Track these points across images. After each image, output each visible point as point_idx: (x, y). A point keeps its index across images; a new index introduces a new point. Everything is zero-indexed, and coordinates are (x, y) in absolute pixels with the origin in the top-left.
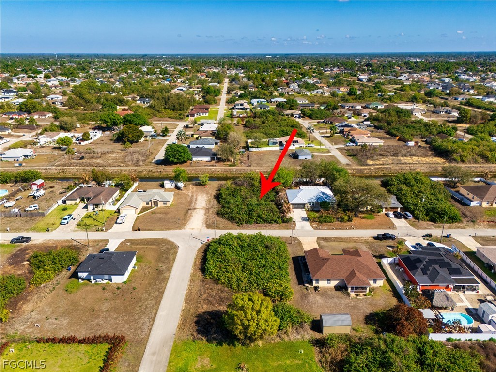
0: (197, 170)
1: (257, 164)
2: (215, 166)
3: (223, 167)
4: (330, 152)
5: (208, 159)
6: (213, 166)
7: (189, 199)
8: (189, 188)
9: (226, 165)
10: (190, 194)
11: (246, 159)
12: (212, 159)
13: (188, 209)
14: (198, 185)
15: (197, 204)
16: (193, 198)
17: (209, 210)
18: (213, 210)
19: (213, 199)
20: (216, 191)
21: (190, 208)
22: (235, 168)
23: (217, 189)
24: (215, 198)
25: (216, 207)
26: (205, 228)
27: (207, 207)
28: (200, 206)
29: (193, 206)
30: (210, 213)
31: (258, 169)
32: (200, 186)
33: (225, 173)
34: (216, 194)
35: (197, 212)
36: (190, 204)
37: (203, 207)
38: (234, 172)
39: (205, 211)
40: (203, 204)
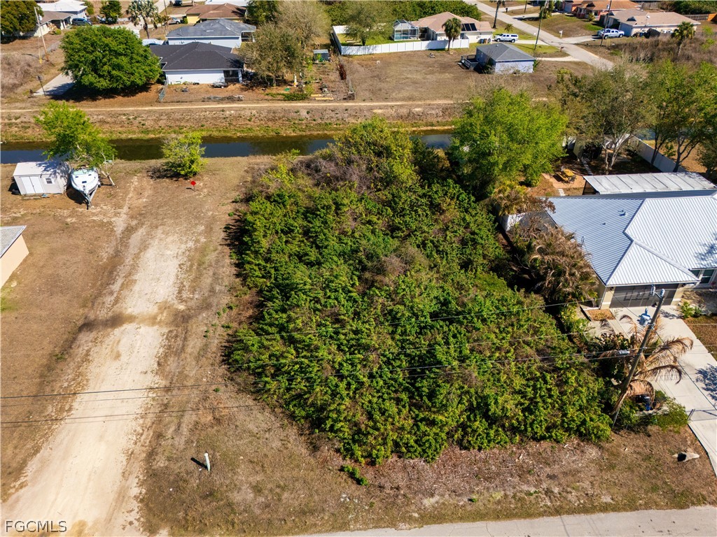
0: (178, 116)
1: (373, 92)
2: (239, 100)
3: (266, 105)
4: (565, 55)
5: (217, 78)
6: (231, 99)
7: (105, 253)
8: (126, 193)
9: (274, 98)
10: (120, 223)
11: (335, 76)
12: (231, 78)
13: (80, 323)
14: (168, 177)
15: (136, 288)
16: (127, 246)
17: (189, 328)
18: (206, 329)
19: (220, 248)
20: (233, 202)
21: (92, 317)
22: (303, 107)
23: (238, 193)
24: (228, 242)
25: (224, 306)
26: (134, 516)
27: (182, 307)
28: (148, 296)
29: (113, 298)
30: (189, 350)
31: (380, 109)
32: (175, 179)
33: (270, 124)
34: (232, 222)
35: (118, 352)
36: (102, 285)
37: (160, 309)
38: (303, 120)
39: (167, 338)
40: (162, 283)
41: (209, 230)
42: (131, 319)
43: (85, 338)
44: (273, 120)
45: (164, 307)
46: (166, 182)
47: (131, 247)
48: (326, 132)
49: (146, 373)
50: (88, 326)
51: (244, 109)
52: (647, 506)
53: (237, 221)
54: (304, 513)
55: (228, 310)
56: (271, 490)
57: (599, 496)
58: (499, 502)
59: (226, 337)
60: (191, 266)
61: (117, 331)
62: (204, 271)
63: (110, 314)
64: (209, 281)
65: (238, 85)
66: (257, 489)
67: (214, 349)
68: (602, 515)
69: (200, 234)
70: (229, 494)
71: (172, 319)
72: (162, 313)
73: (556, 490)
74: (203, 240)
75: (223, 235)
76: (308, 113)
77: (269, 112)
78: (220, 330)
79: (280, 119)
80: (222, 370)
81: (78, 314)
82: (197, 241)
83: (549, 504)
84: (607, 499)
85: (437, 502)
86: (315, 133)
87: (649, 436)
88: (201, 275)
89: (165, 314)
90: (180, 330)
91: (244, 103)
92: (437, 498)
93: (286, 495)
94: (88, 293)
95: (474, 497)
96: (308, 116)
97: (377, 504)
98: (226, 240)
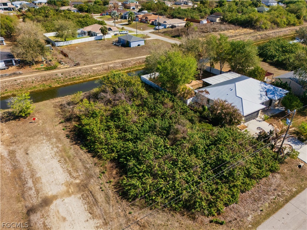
2: (20, 74)
4: (149, 37)
11: (61, 56)
12: (8, 64)
13: (25, 211)
14: (12, 120)
15: (43, 180)
16: (18, 161)
17: (90, 189)
18: (99, 187)
19: (72, 146)
20: (60, 123)
21: (30, 205)
22: (58, 72)
23: (59, 119)
24: (74, 143)
25: (99, 173)
27: (78, 181)
28: (54, 182)
29: (33, 191)
30: (100, 200)
31: (95, 67)
32: (17, 120)
33: (44, 83)
34: (68, 133)
35: (62, 217)
36: (20, 186)
37: (67, 186)
38: (60, 78)
39: (84, 199)
40: (57, 173)
41: (59, 140)
42: (55, 197)
43: (35, 218)
44: (45, 80)
45: (68, 185)
46: (13, 123)
47: (21, 161)
48: (74, 82)
49: (87, 220)
50: (31, 211)
51: (27, 78)
53: (70, 131)
55: (102, 174)
57: (292, 189)
58: (269, 207)
59: (113, 187)
60: (65, 160)
61: (52, 206)
62: (74, 160)
63: (40, 200)
64: (80, 164)
65: (14, 67)
67: (112, 195)
68: (298, 195)
69: (56, 143)
71: (78, 189)
72: (70, 188)
73: (280, 194)
74: (60, 145)
75: (68, 140)
76: (62, 74)
77: (41, 77)
78: (107, 185)
79: (48, 79)
80: (124, 202)
81: (20, 206)
82: (57, 147)
83: (282, 199)
86: (69, 83)
87: (287, 163)
88: (74, 163)
89: (72, 188)
90: (86, 192)
91: (24, 75)
92: (251, 216)
94: (15, 193)
95: (261, 209)
96: (62, 76)
97: (235, 229)
98: (72, 142)
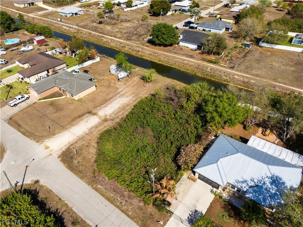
3: (200, 62)
5: (195, 47)
6: (191, 56)
7: (110, 96)
8: (130, 81)
10: (120, 90)
12: (199, 48)
15: (106, 108)
16: (115, 96)
17: (104, 123)
18: (107, 125)
19: (132, 106)
20: (150, 94)
21: (92, 111)
22: (210, 66)
23: (154, 92)
26: (60, 153)
27: (108, 117)
28: (105, 111)
29: (100, 108)
31: (238, 76)
33: (196, 69)
35: (88, 121)
36: (101, 104)
37: (104, 116)
38: (207, 72)
39: (98, 123)
40: (111, 110)
41: (135, 100)
42: (97, 115)
43: (87, 115)
44: (198, 68)
46: (142, 81)
49: (87, 129)
50: (90, 112)
51: (192, 61)
52: (135, 222)
54: (80, 172)
55: (115, 123)
56: (80, 164)
57: (130, 212)
59: (108, 129)
60: (121, 108)
61: (92, 116)
63: (96, 112)
64: (120, 114)
66: (78, 162)
68: (124, 214)
69: (132, 100)
70: (74, 160)
71: (104, 119)
73: (123, 204)
74: (131, 102)
76: (210, 69)
77: (198, 65)
80: (99, 136)
81: (91, 109)
83: (118, 204)
84: (130, 214)
85: (100, 187)
86: (208, 78)
87: (159, 212)
88: (121, 111)
90: (102, 123)
91: (194, 59)
92: (102, 187)
93: (81, 167)
94: (97, 105)
95: (108, 192)
97: (91, 180)
